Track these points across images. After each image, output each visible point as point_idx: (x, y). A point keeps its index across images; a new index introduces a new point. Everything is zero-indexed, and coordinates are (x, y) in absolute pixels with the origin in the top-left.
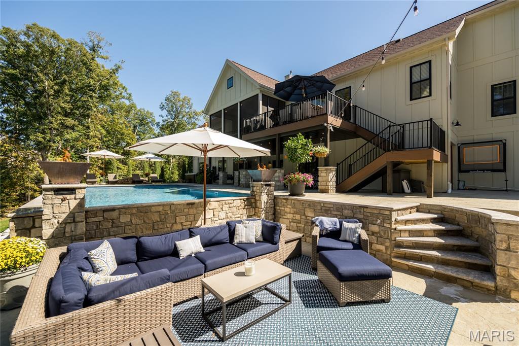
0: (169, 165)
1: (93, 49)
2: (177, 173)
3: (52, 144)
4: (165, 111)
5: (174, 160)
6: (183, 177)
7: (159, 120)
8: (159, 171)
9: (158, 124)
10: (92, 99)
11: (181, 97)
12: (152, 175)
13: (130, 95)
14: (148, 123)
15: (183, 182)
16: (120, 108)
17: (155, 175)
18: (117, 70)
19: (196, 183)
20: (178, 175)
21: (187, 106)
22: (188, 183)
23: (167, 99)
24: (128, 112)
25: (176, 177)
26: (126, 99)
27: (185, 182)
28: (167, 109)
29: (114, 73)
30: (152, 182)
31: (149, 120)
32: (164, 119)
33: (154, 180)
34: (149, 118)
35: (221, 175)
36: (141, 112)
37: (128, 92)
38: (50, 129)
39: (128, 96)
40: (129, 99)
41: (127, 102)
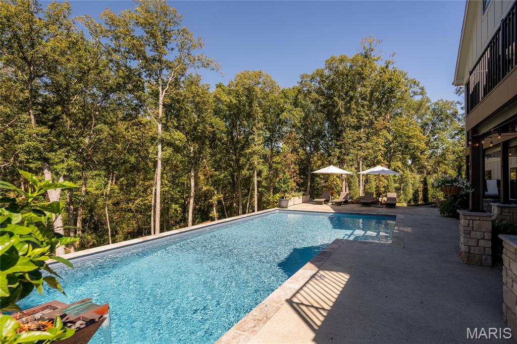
1: (366, 56)
13: (422, 89)
26: (419, 95)
36: (438, 104)
37: (421, 85)
39: (420, 91)
40: (421, 94)
41: (418, 98)
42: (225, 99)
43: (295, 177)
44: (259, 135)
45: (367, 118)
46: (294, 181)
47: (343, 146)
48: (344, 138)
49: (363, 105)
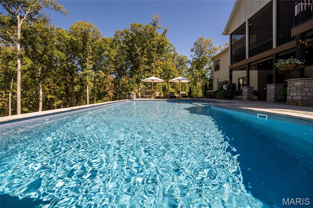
0: (196, 86)
1: (154, 25)
2: (201, 91)
3: (141, 79)
4: (194, 52)
5: (200, 83)
6: (205, 94)
7: (190, 59)
8: (188, 90)
9: (189, 62)
10: (154, 52)
11: (205, 41)
12: (182, 92)
13: (174, 48)
14: (184, 63)
15: (205, 98)
16: (170, 56)
17: (184, 93)
18: (165, 32)
19: (217, 98)
20: (202, 93)
21: (208, 45)
22: (209, 98)
23: (195, 44)
24: (173, 58)
25: (200, 94)
26: (173, 51)
27: (207, 98)
28: (195, 50)
29: (164, 34)
30: (182, 97)
31: (184, 61)
32: (193, 58)
33: (184, 96)
34: (185, 60)
35: (245, 90)
36: (180, 57)
37: (173, 47)
38: (140, 72)
39: (173, 49)
40: (174, 51)
41: (173, 53)
42: (67, 37)
43: (112, 90)
44: (90, 63)
45: (155, 58)
46: (112, 92)
47: (139, 73)
48: (140, 69)
49: (154, 50)
